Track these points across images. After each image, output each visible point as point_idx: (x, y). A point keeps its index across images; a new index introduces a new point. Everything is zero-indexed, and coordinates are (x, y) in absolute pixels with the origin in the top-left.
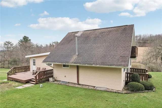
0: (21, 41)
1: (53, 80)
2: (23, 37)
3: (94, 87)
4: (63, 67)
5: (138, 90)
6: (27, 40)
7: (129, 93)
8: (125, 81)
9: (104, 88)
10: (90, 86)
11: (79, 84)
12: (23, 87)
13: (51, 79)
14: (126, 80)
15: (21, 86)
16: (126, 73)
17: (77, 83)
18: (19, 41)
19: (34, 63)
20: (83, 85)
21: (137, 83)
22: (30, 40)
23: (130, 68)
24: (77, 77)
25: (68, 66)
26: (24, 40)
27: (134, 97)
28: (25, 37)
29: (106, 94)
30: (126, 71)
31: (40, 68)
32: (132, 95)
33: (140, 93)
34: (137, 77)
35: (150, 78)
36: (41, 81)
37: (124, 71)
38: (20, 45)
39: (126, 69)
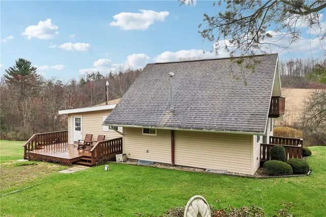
0: (12, 72)
1: (124, 158)
2: (18, 61)
3: (205, 169)
4: (144, 132)
5: (281, 173)
6: (27, 68)
7: (266, 178)
8: (259, 159)
9: (222, 170)
10: (195, 168)
11: (175, 166)
12: (71, 170)
13: (119, 157)
14: (262, 157)
15: (65, 169)
16: (261, 144)
17: (171, 163)
18: (6, 70)
19: (77, 124)
20: (182, 166)
21: (279, 162)
22: (33, 69)
23: (270, 137)
24: (171, 152)
25: (153, 131)
26: (20, 69)
27: (273, 182)
28: (21, 60)
29: (227, 179)
30: (261, 141)
31: (92, 135)
32: (271, 180)
33: (284, 177)
34: (281, 152)
35: (308, 155)
36: (101, 160)
37: (258, 142)
38: (10, 82)
39: (261, 137)
